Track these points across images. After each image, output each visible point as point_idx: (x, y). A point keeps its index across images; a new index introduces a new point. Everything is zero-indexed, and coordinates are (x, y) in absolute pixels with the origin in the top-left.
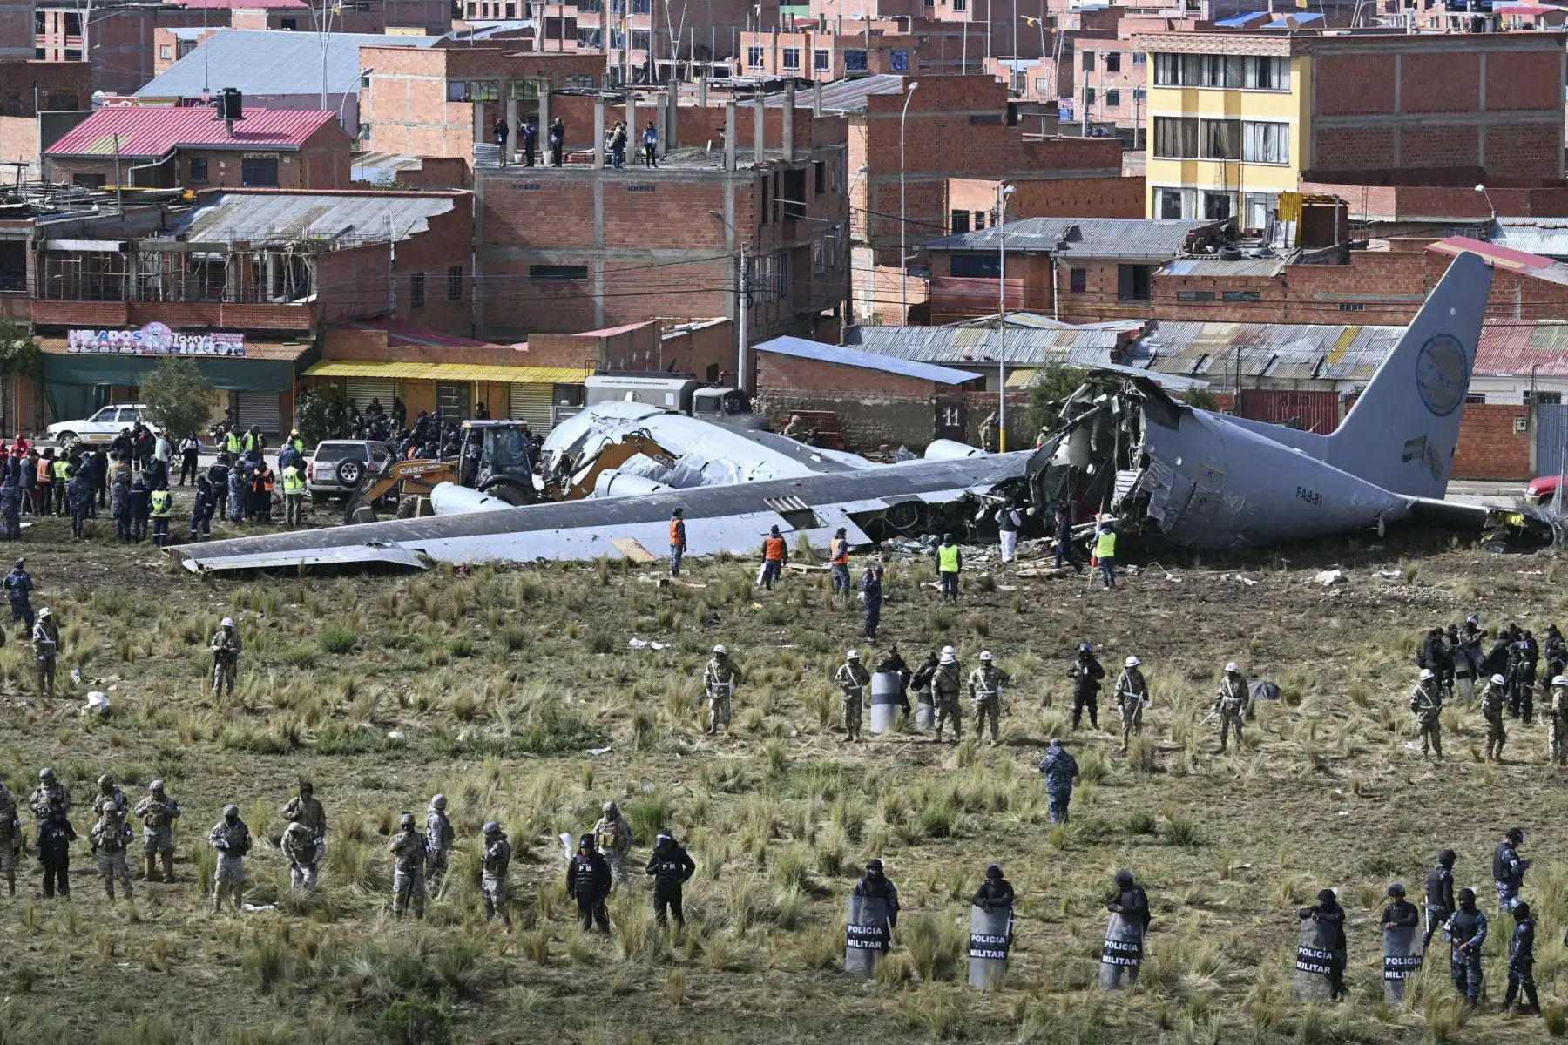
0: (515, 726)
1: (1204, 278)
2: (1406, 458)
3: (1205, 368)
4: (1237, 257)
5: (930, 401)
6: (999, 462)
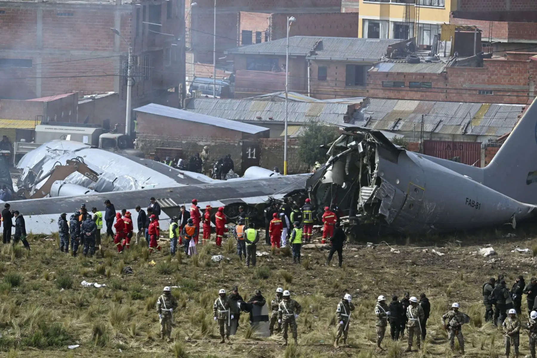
0: (22, 331)
1: (398, 74)
2: (529, 182)
3: (400, 127)
4: (418, 61)
5: (239, 144)
6: (289, 181)
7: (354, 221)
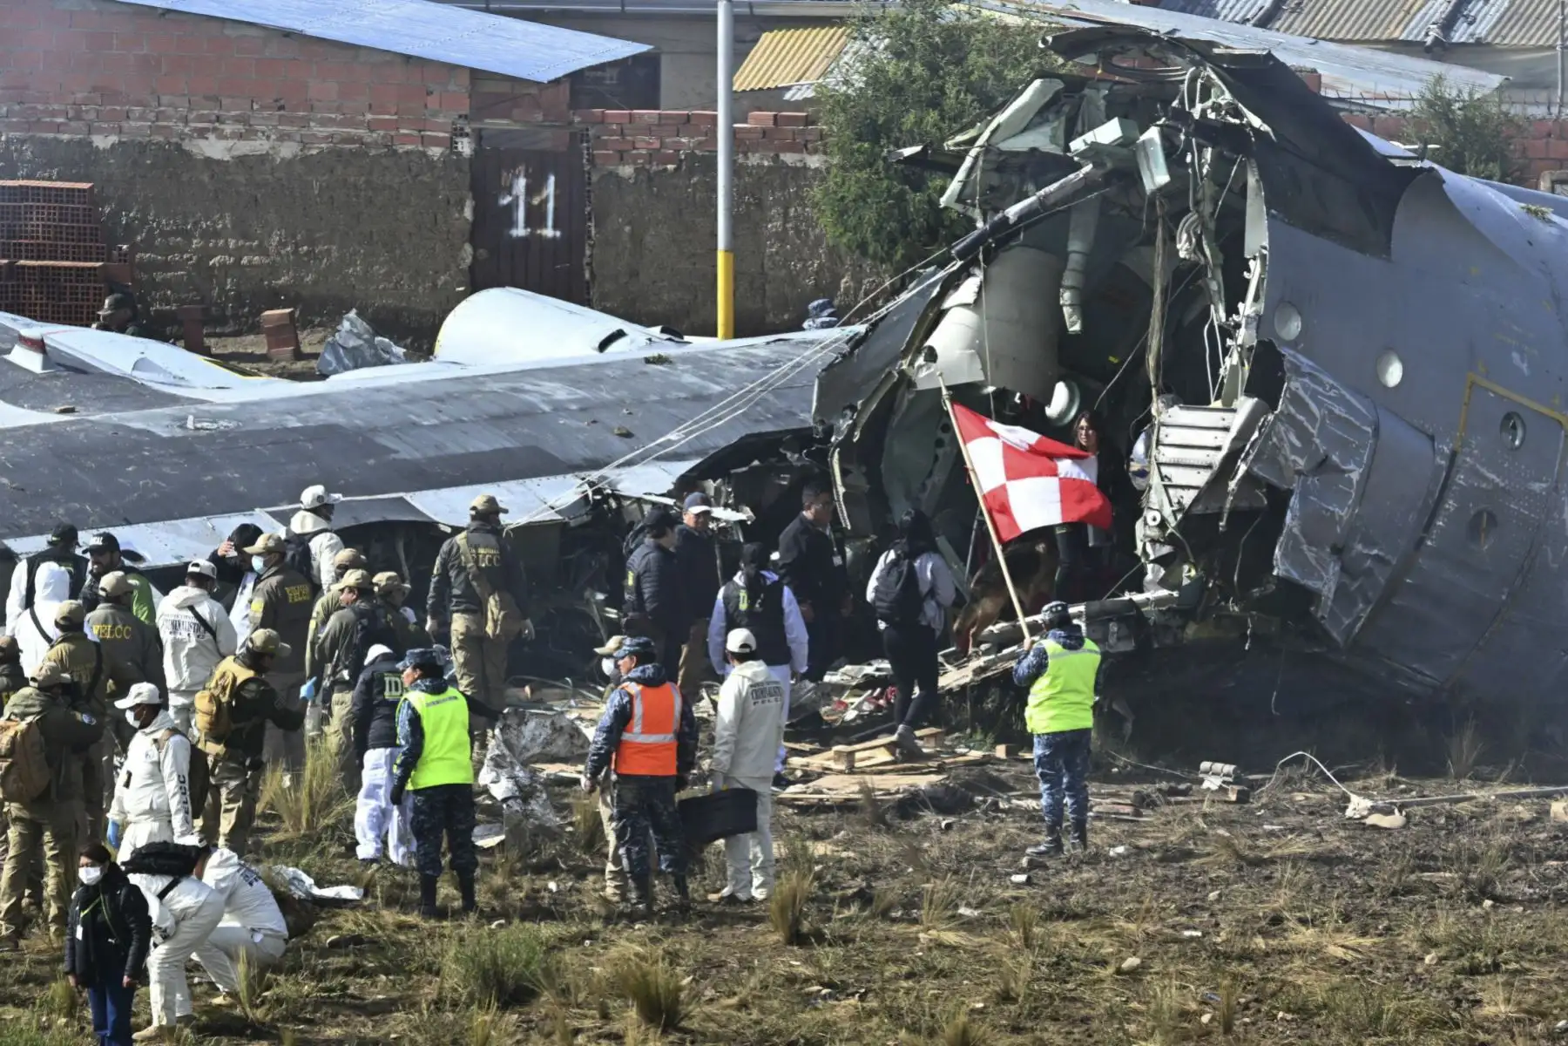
3: (1483, 22)
5: (452, 144)
6: (715, 376)
7: (1113, 627)
